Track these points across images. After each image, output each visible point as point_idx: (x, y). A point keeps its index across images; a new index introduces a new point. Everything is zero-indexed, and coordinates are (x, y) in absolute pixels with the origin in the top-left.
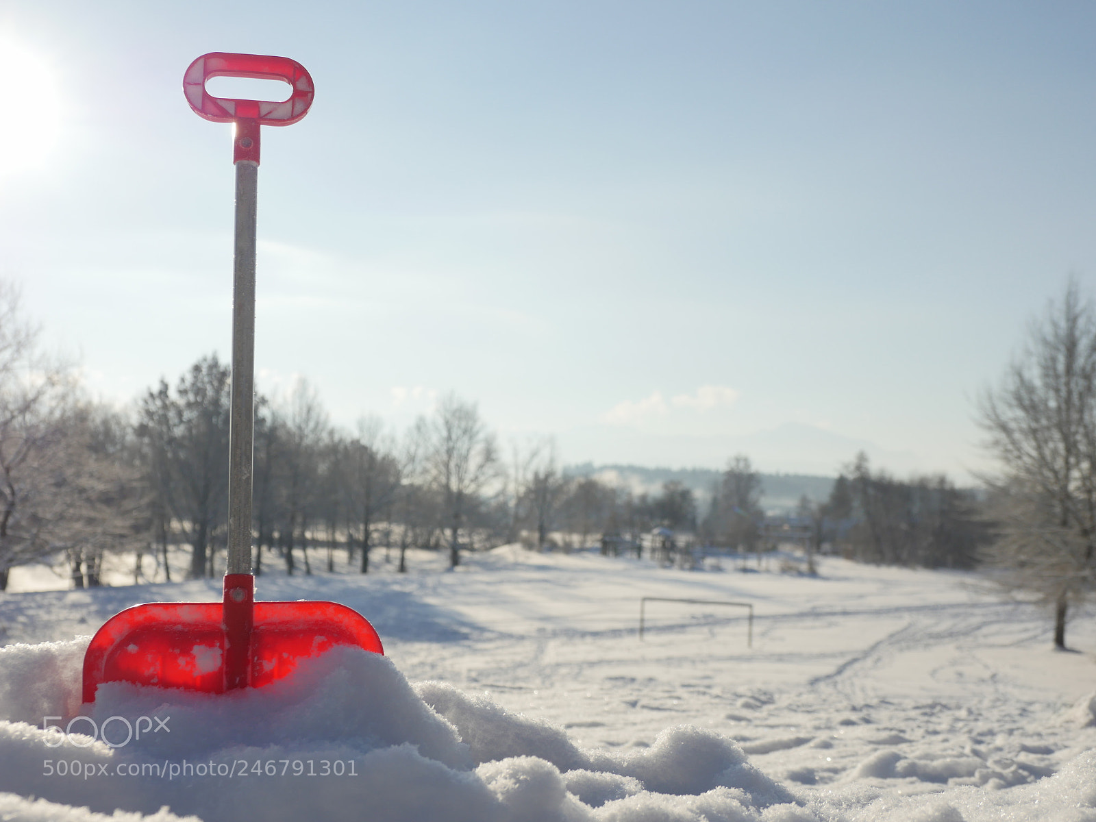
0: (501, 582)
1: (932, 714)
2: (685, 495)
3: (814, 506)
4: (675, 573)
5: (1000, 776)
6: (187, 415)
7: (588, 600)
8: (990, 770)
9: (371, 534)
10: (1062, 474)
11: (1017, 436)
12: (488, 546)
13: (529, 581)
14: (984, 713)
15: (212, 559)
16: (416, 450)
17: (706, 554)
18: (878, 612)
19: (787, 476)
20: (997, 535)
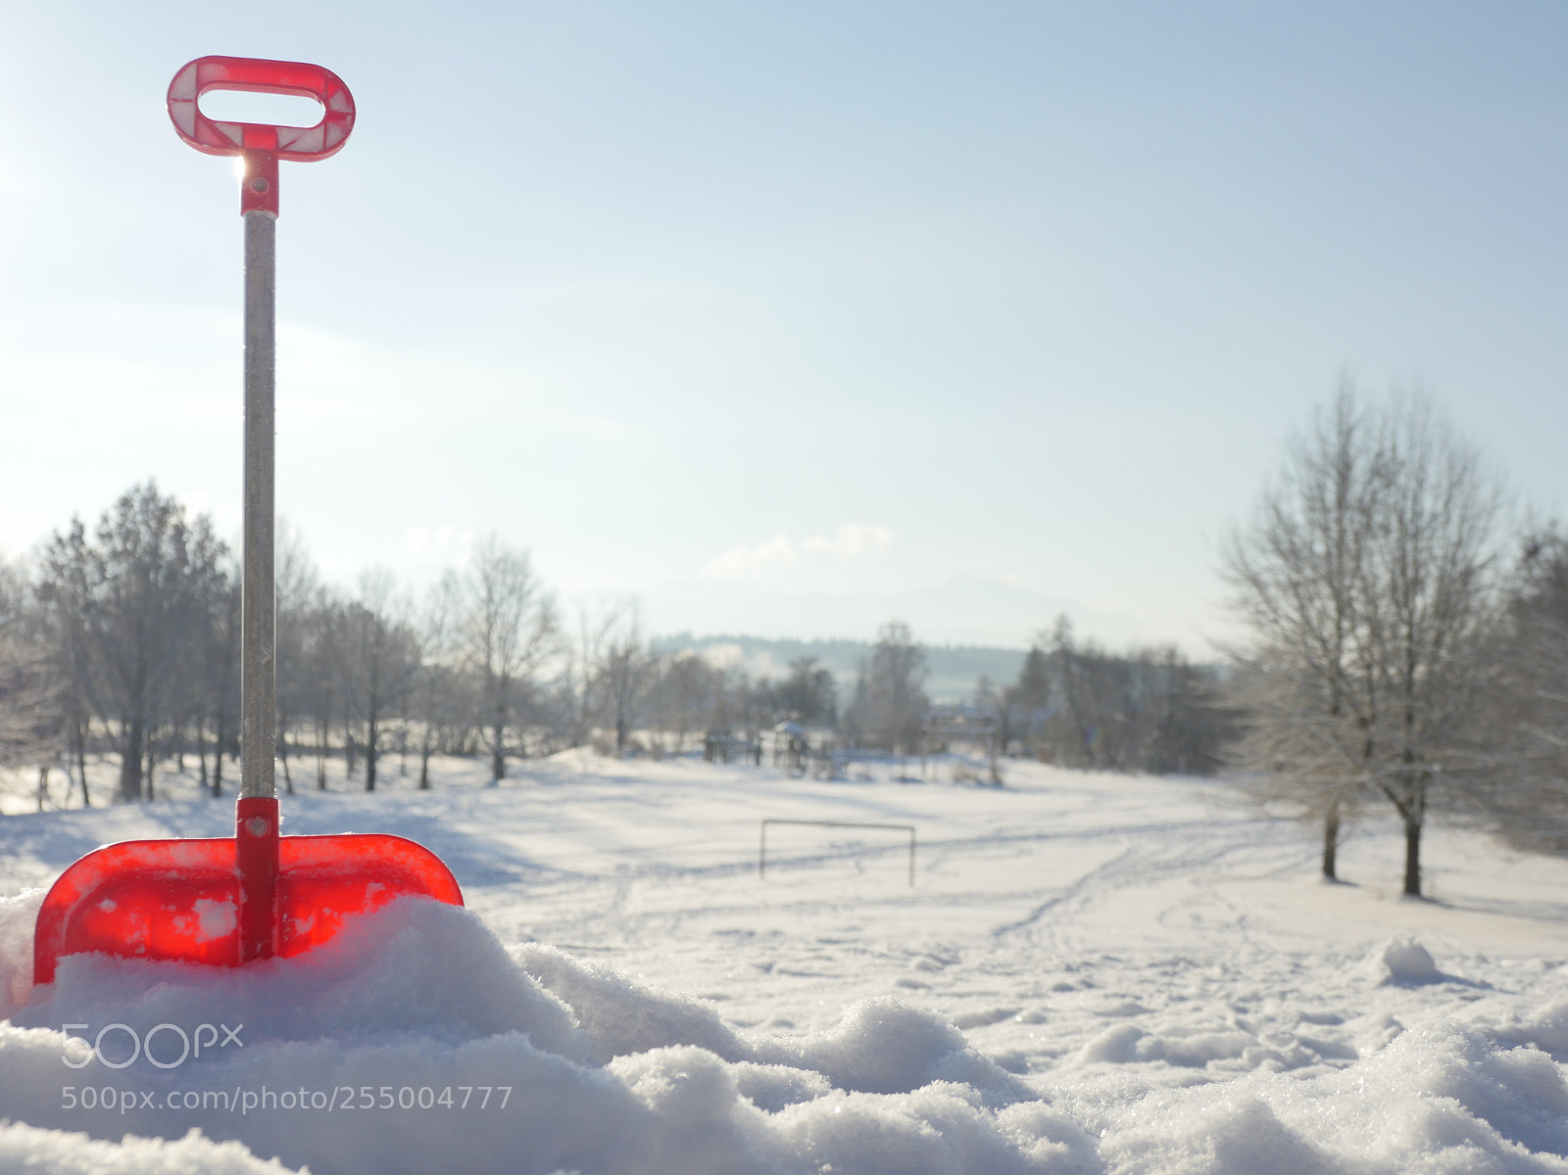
0: (565, 801)
1: (1174, 974)
2: (822, 678)
3: (998, 691)
4: (807, 786)
5: (1276, 1056)
6: (112, 569)
7: (687, 824)
8: (1263, 1049)
9: (379, 735)
10: (1332, 644)
11: (1273, 592)
12: (546, 750)
13: (605, 799)
14: (1243, 970)
15: (150, 773)
16: (443, 617)
17: (849, 759)
18: (1087, 835)
19: (961, 649)
20: (1245, 728)
